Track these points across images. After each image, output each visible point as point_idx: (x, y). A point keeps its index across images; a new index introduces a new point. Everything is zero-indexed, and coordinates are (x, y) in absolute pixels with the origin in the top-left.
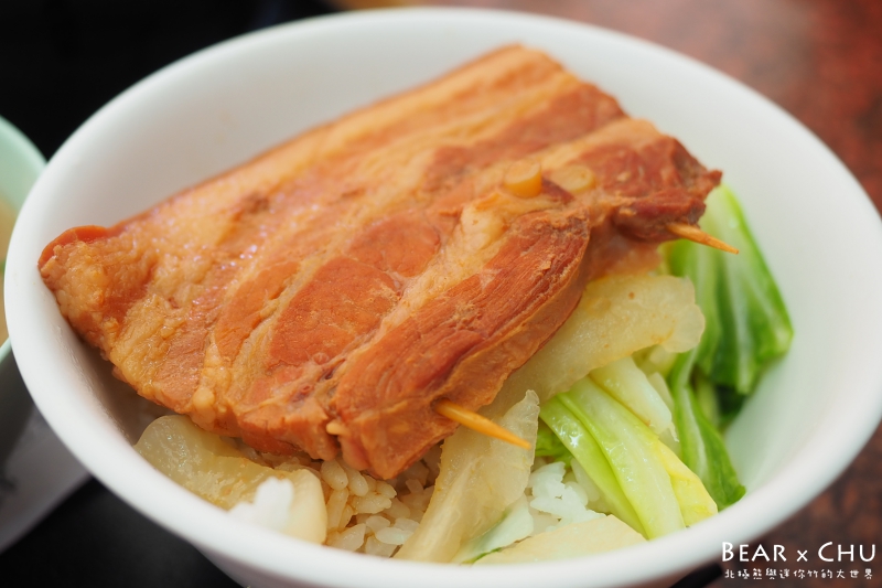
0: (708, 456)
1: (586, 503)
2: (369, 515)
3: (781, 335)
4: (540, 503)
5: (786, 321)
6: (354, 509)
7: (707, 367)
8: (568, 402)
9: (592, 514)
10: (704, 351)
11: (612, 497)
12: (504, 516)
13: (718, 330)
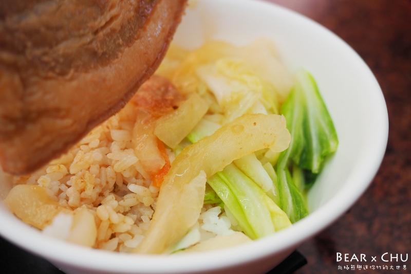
0: (293, 204)
1: (230, 226)
2: (121, 233)
3: (332, 144)
4: (206, 227)
5: (335, 137)
6: (113, 230)
7: (297, 160)
8: (222, 176)
9: (232, 232)
10: (295, 152)
11: (243, 224)
12: (187, 233)
13: (302, 141)
